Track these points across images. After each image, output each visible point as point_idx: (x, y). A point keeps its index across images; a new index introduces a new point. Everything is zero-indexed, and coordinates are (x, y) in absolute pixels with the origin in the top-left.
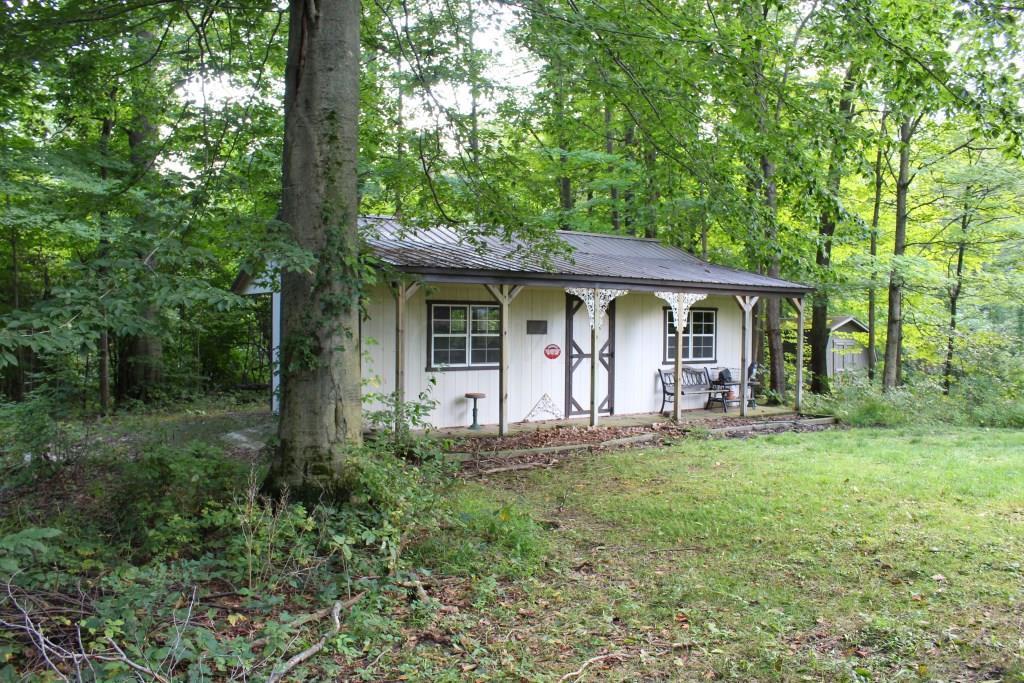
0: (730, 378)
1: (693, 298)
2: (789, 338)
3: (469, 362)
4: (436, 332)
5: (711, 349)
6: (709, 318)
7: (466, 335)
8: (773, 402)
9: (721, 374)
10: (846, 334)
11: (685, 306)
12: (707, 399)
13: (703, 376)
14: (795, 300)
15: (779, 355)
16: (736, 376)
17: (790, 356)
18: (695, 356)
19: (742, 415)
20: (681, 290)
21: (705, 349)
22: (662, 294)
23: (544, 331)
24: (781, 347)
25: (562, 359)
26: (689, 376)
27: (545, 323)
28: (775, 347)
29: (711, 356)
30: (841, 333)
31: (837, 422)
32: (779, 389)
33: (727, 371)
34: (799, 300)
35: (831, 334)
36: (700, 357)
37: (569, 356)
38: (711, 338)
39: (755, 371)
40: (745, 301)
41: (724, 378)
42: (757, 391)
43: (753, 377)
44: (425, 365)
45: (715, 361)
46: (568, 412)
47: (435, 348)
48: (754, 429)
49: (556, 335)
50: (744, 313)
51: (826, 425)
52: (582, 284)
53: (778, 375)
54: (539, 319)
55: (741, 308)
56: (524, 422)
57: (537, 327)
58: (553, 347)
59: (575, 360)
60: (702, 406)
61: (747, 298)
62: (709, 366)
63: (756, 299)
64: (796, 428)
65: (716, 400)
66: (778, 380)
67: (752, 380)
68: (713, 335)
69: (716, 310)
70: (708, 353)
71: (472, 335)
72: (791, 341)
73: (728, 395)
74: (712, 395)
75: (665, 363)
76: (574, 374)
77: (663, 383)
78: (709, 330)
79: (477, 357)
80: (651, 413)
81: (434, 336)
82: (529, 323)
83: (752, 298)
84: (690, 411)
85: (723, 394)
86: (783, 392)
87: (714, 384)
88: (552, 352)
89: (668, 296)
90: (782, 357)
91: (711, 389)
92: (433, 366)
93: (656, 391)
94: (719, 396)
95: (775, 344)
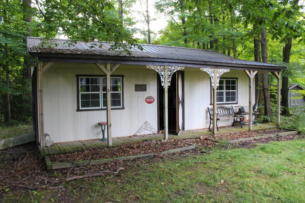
0: (244, 111)
1: (222, 71)
2: (272, 93)
3: (102, 106)
4: (81, 92)
5: (235, 97)
6: (234, 83)
7: (100, 92)
8: (265, 121)
9: (239, 109)
10: (296, 91)
11: (218, 75)
12: (233, 121)
13: (231, 110)
14: (276, 73)
15: (269, 99)
16: (247, 110)
17: (273, 100)
18: (226, 101)
19: (250, 130)
20: (215, 67)
21: (232, 97)
22: (204, 69)
23: (145, 90)
24: (269, 96)
25: (155, 104)
26: (223, 110)
27: (145, 85)
28: (266, 96)
29: (235, 101)
30: (294, 91)
31: (299, 133)
32: (268, 115)
33: (243, 108)
34: (278, 73)
35: (289, 91)
36: (229, 101)
38: (235, 92)
39: (257, 107)
40: (250, 73)
41: (241, 111)
42: (257, 116)
43: (256, 110)
44: (76, 108)
45: (237, 103)
47: (81, 99)
48: (255, 139)
49: (152, 91)
50: (250, 79)
51: (294, 135)
52: (156, 63)
53: (268, 109)
54: (142, 83)
55: (249, 76)
56: (134, 136)
57: (141, 88)
58: (150, 98)
60: (231, 124)
61: (252, 72)
62: (234, 106)
63: (256, 72)
64: (278, 139)
65: (237, 122)
66: (268, 111)
67: (255, 112)
68: (236, 91)
69: (237, 79)
70: (233, 99)
71: (103, 92)
72: (273, 94)
73: (243, 120)
74: (235, 120)
75: (211, 104)
77: (210, 114)
78: (234, 88)
80: (204, 129)
81: (80, 93)
82: (136, 86)
83: (254, 71)
84: (224, 127)
85: (240, 119)
86: (270, 116)
87: (236, 114)
88: (149, 100)
89: (208, 70)
90: (269, 101)
91: (234, 117)
92: (81, 108)
93: (207, 118)
94: (239, 120)
95: (266, 94)
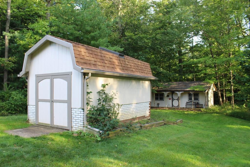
3: (159, 100)
5: (198, 99)
6: (197, 94)
7: (159, 97)
18: (194, 100)
23: (169, 97)
25: (171, 100)
27: (169, 95)
37: (172, 100)
45: (199, 101)
46: (172, 106)
49: (171, 97)
59: (173, 100)
68: (198, 97)
69: (199, 93)
75: (188, 101)
76: (173, 102)
79: (160, 99)
